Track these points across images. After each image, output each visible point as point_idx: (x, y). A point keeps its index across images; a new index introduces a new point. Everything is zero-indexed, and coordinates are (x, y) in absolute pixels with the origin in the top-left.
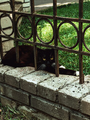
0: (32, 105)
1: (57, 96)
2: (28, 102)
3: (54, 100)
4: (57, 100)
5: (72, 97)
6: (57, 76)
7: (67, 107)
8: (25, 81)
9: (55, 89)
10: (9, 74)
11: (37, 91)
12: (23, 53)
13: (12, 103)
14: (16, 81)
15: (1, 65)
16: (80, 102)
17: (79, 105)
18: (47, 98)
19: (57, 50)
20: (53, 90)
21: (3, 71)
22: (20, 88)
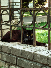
0: (18, 64)
1: (33, 56)
2: (15, 62)
3: (32, 59)
4: (33, 59)
5: (43, 56)
6: (35, 46)
7: (40, 63)
8: (14, 48)
9: (32, 52)
10: (5, 45)
11: (21, 54)
12: (14, 34)
13: (6, 64)
14: (9, 49)
15: (1, 42)
16: (48, 59)
17: (47, 61)
18: (27, 58)
19: (35, 29)
20: (31, 53)
21: (1, 44)
22: (11, 54)
